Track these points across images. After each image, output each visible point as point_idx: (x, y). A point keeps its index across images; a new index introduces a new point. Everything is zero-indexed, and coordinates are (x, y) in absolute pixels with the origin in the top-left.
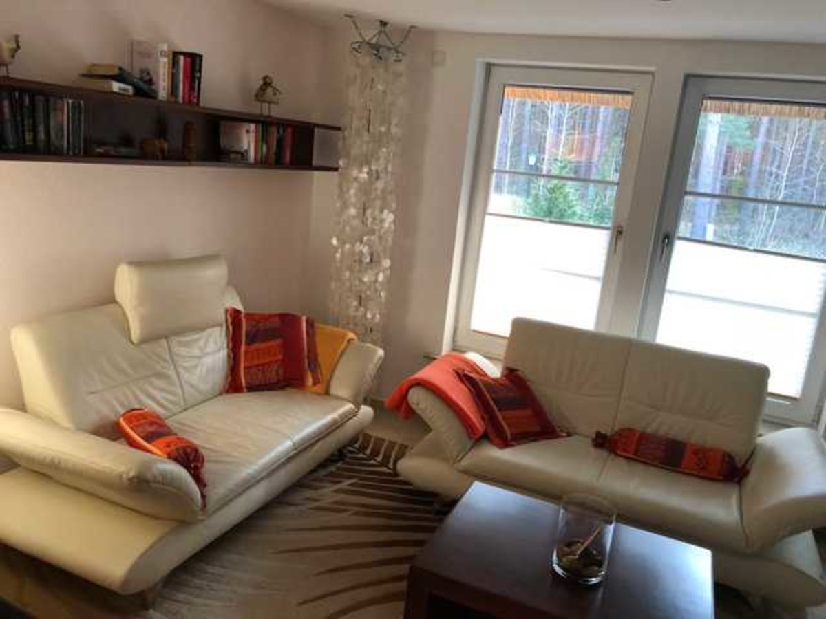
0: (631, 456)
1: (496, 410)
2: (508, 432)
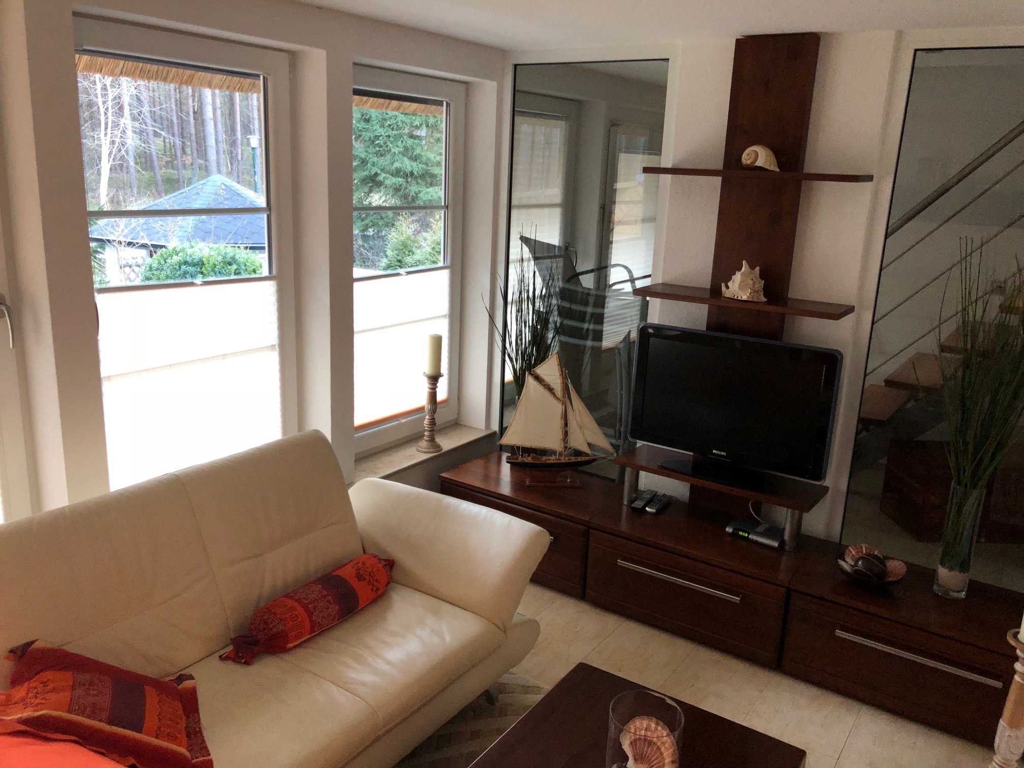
0: (307, 638)
1: (137, 736)
2: (183, 750)
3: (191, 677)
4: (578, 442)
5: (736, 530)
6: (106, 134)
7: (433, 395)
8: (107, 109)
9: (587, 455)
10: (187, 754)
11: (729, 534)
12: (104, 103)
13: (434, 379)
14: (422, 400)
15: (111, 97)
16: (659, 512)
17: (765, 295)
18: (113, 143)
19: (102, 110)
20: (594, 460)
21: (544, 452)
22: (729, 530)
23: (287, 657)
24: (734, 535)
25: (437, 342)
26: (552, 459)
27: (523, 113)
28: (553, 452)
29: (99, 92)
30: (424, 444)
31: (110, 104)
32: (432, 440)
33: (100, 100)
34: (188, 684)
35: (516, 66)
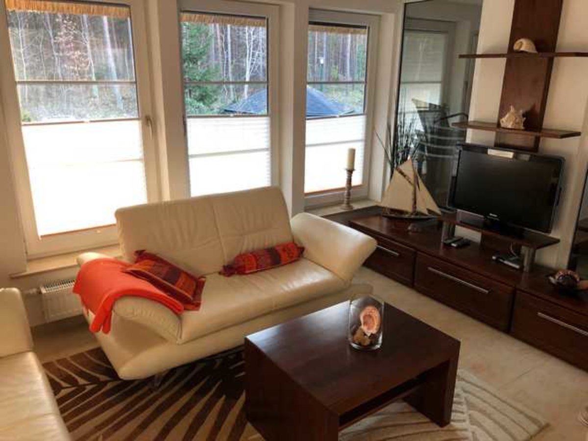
0: (255, 270)
1: (172, 286)
2: (190, 296)
3: (205, 278)
4: (422, 208)
5: (498, 258)
6: (249, 60)
7: (349, 181)
8: (250, 47)
9: (426, 215)
10: (192, 299)
11: (493, 260)
12: (249, 43)
13: (350, 171)
14: (343, 184)
15: (252, 39)
16: (458, 247)
17: (524, 126)
18: (252, 64)
19: (248, 47)
20: (429, 219)
21: (401, 212)
22: (494, 258)
23: (244, 276)
24: (496, 260)
25: (352, 153)
26: (407, 216)
27: (409, 30)
28: (407, 213)
29: (247, 38)
30: (344, 205)
31: (252, 43)
32: (348, 203)
33: (247, 42)
34: (203, 279)
35: (406, 4)
